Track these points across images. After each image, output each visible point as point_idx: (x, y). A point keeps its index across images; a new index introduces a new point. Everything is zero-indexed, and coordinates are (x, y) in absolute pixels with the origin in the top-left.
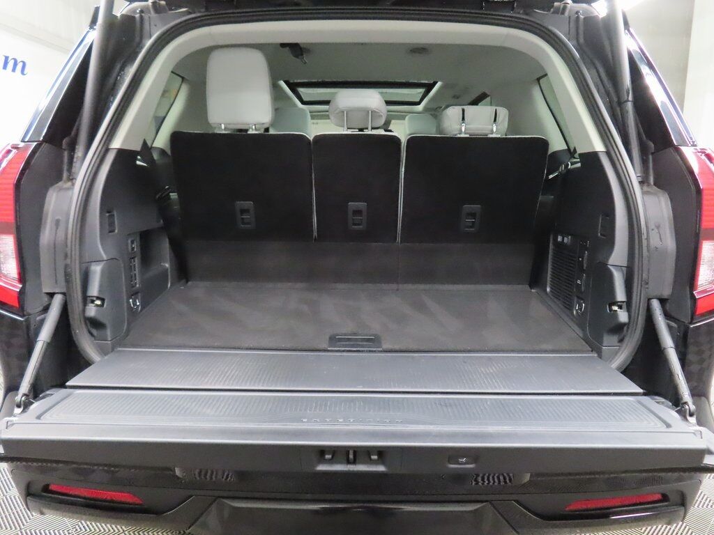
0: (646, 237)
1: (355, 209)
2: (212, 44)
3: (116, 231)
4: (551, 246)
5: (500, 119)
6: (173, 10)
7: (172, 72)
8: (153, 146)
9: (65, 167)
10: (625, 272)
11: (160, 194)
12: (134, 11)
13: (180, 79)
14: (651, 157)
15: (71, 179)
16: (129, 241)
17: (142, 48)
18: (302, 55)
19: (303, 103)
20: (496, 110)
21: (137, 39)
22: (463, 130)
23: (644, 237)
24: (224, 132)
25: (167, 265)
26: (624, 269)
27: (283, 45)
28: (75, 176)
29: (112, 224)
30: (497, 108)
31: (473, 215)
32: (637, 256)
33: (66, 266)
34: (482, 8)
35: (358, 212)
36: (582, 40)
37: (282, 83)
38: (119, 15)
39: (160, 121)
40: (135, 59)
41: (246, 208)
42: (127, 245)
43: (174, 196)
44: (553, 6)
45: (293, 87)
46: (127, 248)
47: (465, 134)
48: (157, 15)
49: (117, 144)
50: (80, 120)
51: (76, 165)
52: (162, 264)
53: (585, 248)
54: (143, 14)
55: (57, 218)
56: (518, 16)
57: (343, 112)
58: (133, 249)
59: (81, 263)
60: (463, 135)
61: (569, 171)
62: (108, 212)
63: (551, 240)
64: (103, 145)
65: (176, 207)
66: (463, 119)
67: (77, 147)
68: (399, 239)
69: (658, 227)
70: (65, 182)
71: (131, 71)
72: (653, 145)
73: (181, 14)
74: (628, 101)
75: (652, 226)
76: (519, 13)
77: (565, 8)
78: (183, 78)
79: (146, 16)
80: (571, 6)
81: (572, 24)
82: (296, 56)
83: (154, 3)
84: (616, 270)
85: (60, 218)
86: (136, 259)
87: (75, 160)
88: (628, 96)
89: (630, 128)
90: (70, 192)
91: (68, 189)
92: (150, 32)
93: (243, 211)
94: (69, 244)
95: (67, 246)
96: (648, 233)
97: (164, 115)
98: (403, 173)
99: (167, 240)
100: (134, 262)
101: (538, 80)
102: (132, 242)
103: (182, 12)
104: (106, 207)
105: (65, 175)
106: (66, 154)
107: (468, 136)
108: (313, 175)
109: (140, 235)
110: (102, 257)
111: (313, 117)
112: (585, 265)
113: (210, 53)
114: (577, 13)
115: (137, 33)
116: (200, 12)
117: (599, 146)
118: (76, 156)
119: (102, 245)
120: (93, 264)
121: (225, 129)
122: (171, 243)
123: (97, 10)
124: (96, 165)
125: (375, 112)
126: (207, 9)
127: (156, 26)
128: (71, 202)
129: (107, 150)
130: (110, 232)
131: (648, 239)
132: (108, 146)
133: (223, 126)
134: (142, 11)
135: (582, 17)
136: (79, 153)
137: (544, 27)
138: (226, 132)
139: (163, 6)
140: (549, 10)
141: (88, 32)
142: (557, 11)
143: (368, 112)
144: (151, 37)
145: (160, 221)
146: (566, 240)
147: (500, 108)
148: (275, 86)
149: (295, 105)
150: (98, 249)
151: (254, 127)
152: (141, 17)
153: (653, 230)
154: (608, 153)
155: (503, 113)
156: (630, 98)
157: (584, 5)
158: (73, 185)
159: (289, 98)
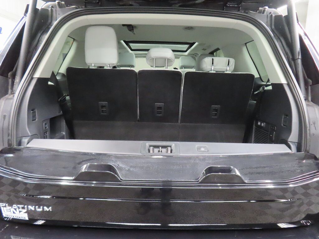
0: (309, 129)
1: (158, 106)
2: (88, 24)
3: (37, 120)
4: (254, 127)
5: (230, 64)
6: (68, 7)
7: (68, 36)
8: (59, 72)
9: (10, 87)
10: (297, 145)
11: (61, 98)
12: (48, 6)
13: (73, 40)
14: (310, 87)
15: (13, 93)
16: (44, 124)
17: (52, 26)
18: (133, 30)
19: (132, 50)
20: (229, 60)
21: (49, 21)
22: (213, 69)
23: (308, 129)
24: (93, 68)
25: (64, 133)
26: (296, 144)
27: (124, 25)
28: (15, 92)
29: (34, 116)
30: (230, 58)
31: (216, 110)
32: (303, 138)
33: (9, 140)
34: (223, 10)
35: (159, 108)
36: (273, 27)
37: (122, 42)
38: (40, 8)
39: (65, 56)
40: (48, 31)
41: (104, 105)
42: (43, 126)
43: (68, 98)
44: (258, 10)
45: (127, 43)
46: (43, 128)
47: (214, 71)
48: (60, 9)
49: (37, 75)
50: (18, 63)
51: (15, 86)
52: (62, 133)
53: (274, 130)
54: (53, 8)
55: (4, 114)
56: (242, 14)
57: (153, 59)
58: (46, 128)
59: (17, 138)
60: (212, 72)
61: (265, 91)
62: (32, 110)
63: (254, 123)
64: (30, 75)
65: (69, 104)
66: (213, 63)
67: (16, 77)
68: (179, 121)
69: (314, 123)
70: (10, 95)
71: (46, 37)
72: (311, 81)
73: (72, 9)
74: (299, 59)
75: (311, 123)
76: (242, 12)
77: (264, 11)
78: (74, 39)
79: (54, 9)
80: (268, 10)
81: (269, 19)
82: (130, 30)
83: (58, 3)
84: (292, 144)
85: (6, 114)
86: (47, 132)
87: (15, 83)
88: (299, 56)
89: (300, 72)
90: (12, 101)
91: (11, 99)
92: (56, 17)
93: (103, 107)
94: (10, 129)
95: (9, 130)
96: (310, 126)
97: (67, 53)
98: (182, 89)
99: (65, 121)
100: (47, 134)
101: (246, 44)
102: (46, 124)
103: (72, 8)
104: (31, 108)
105: (10, 91)
106: (10, 80)
107: (215, 72)
108: (138, 89)
109: (50, 120)
110: (29, 134)
111: (136, 57)
112: (274, 139)
113: (87, 28)
114: (270, 13)
115: (50, 18)
116: (82, 8)
117: (283, 81)
118: (15, 81)
119: (28, 128)
120: (24, 138)
121: (94, 66)
122: (66, 122)
123: (28, 6)
124: (26, 86)
125: (169, 59)
126: (86, 7)
127: (59, 14)
128: (12, 106)
129: (32, 78)
130: (33, 120)
131: (309, 130)
132: (33, 76)
133: (93, 65)
134: (52, 7)
135: (274, 15)
136: (17, 80)
137: (255, 20)
138: (95, 68)
139: (63, 4)
140: (256, 12)
141: (23, 17)
142: (260, 12)
143: (166, 59)
144: (56, 20)
145: (61, 112)
146: (262, 124)
147: (231, 59)
148: (119, 43)
149: (128, 52)
150: (26, 130)
151: (108, 65)
152: (52, 10)
153: (312, 125)
154: (288, 85)
155: (232, 61)
156: (300, 57)
157: (273, 9)
158: (14, 96)
159: (125, 48)
